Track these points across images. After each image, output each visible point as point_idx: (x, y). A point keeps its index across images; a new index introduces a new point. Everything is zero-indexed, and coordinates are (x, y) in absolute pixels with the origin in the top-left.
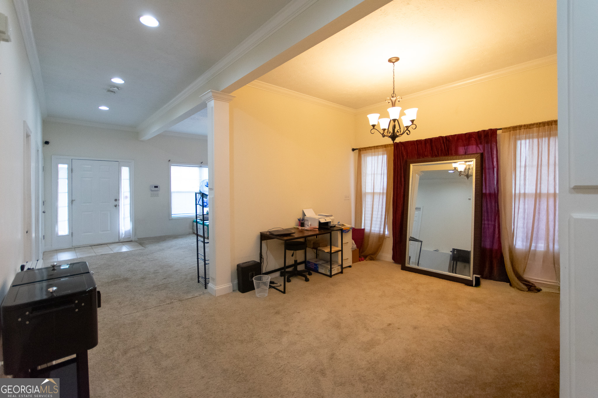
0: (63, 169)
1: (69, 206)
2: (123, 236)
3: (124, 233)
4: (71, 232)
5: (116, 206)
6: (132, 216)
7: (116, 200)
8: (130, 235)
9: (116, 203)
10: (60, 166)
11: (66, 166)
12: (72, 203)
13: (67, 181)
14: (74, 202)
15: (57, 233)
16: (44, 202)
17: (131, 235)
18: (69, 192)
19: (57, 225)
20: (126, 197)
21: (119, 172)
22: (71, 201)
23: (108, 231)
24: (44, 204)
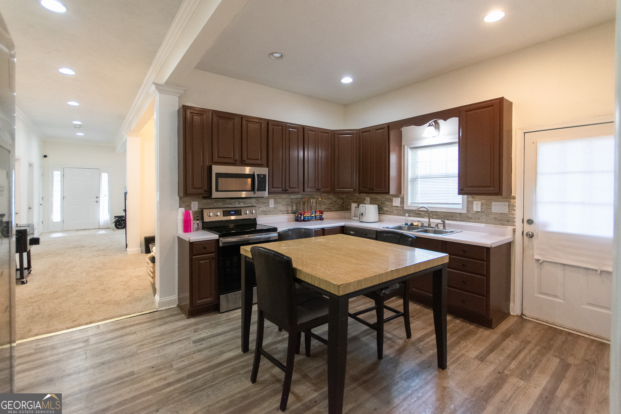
0: (57, 175)
1: (61, 201)
2: (103, 224)
3: (103, 222)
4: (62, 219)
5: (97, 202)
6: (109, 209)
7: (97, 197)
8: (108, 224)
9: (97, 200)
10: (55, 173)
11: (59, 173)
12: (63, 199)
13: (60, 183)
14: (65, 199)
15: (52, 220)
16: (42, 198)
17: (109, 222)
18: (61, 191)
19: (52, 214)
20: (105, 195)
21: (100, 176)
22: (63, 198)
23: (90, 220)
24: (42, 200)
